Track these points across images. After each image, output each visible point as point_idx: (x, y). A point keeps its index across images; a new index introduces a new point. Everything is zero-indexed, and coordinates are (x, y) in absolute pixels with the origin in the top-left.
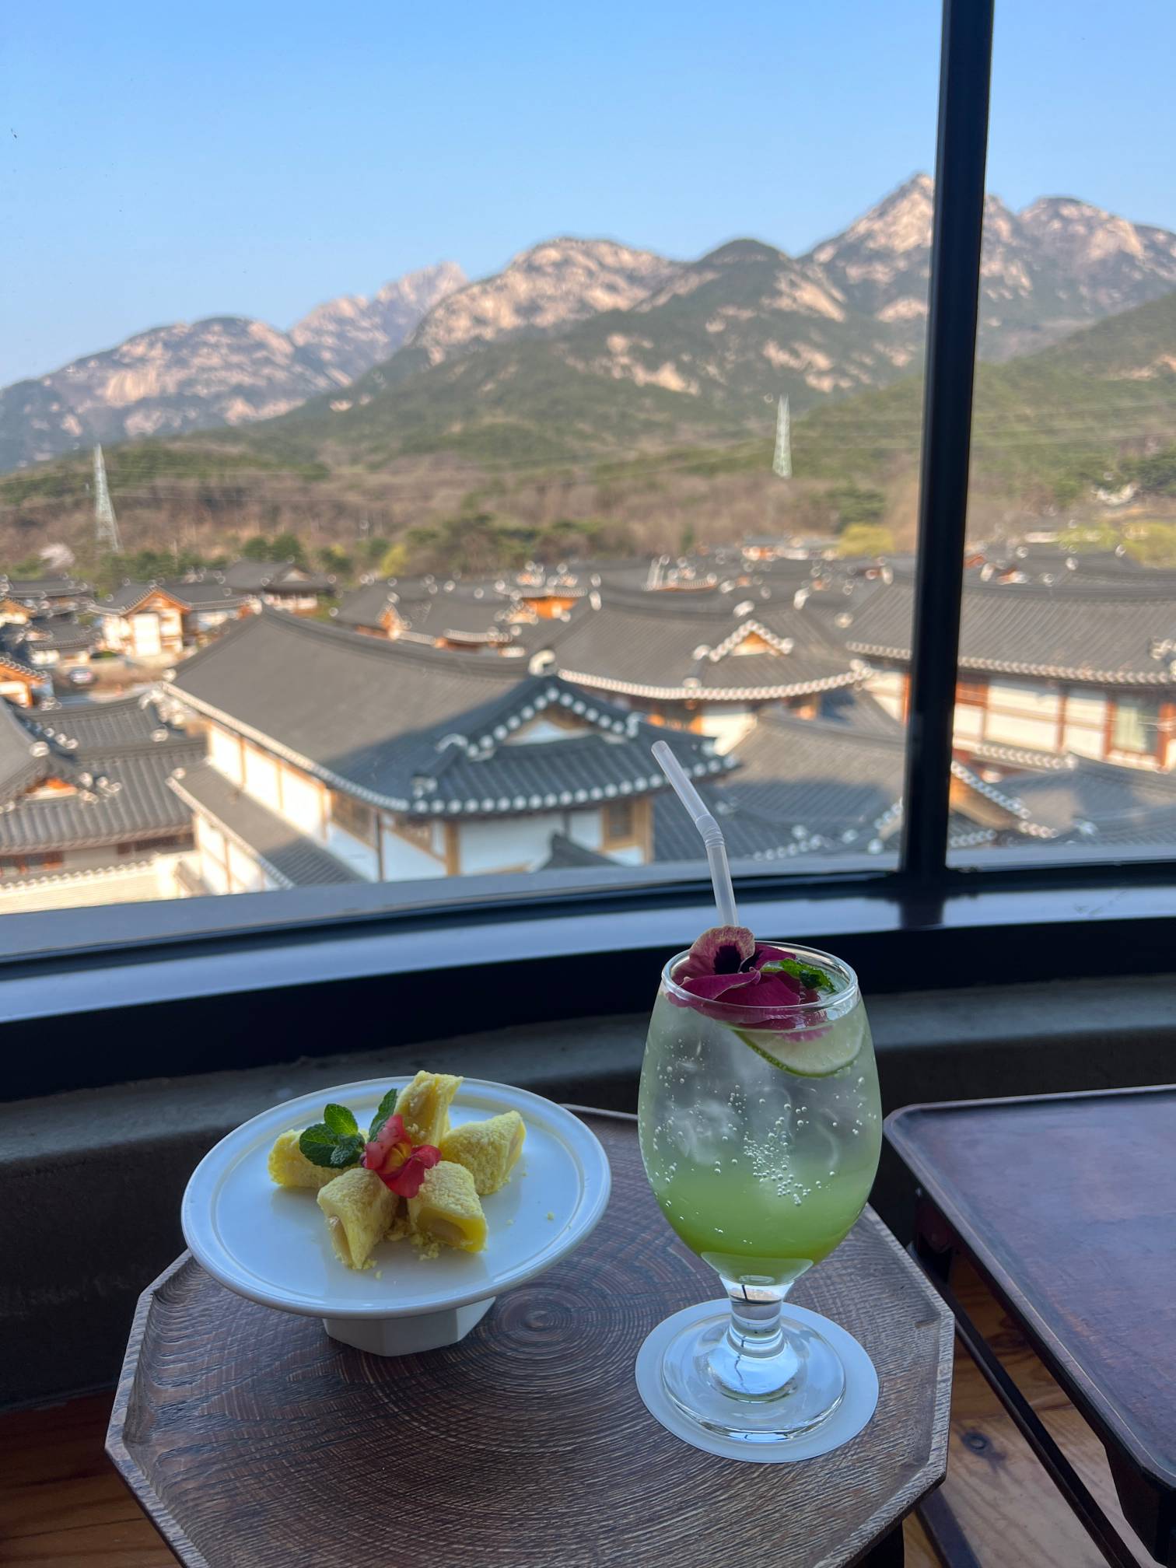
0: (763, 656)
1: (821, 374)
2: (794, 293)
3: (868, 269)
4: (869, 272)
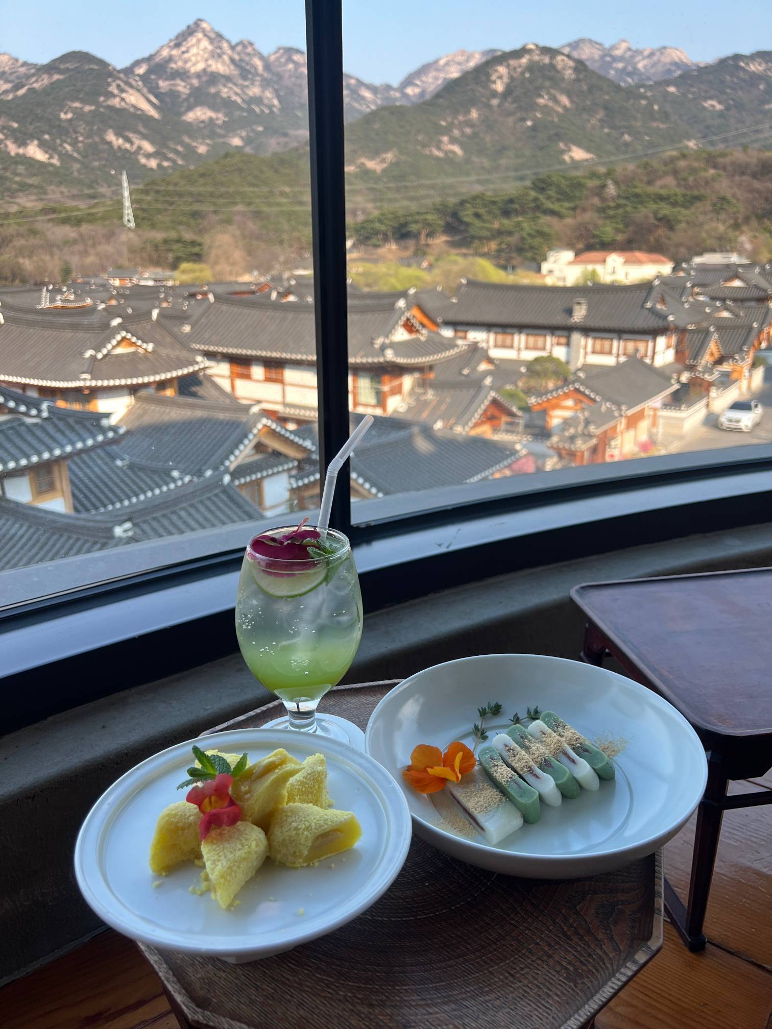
0: (134, 353)
1: (149, 156)
2: (124, 95)
3: (172, 82)
4: (174, 85)
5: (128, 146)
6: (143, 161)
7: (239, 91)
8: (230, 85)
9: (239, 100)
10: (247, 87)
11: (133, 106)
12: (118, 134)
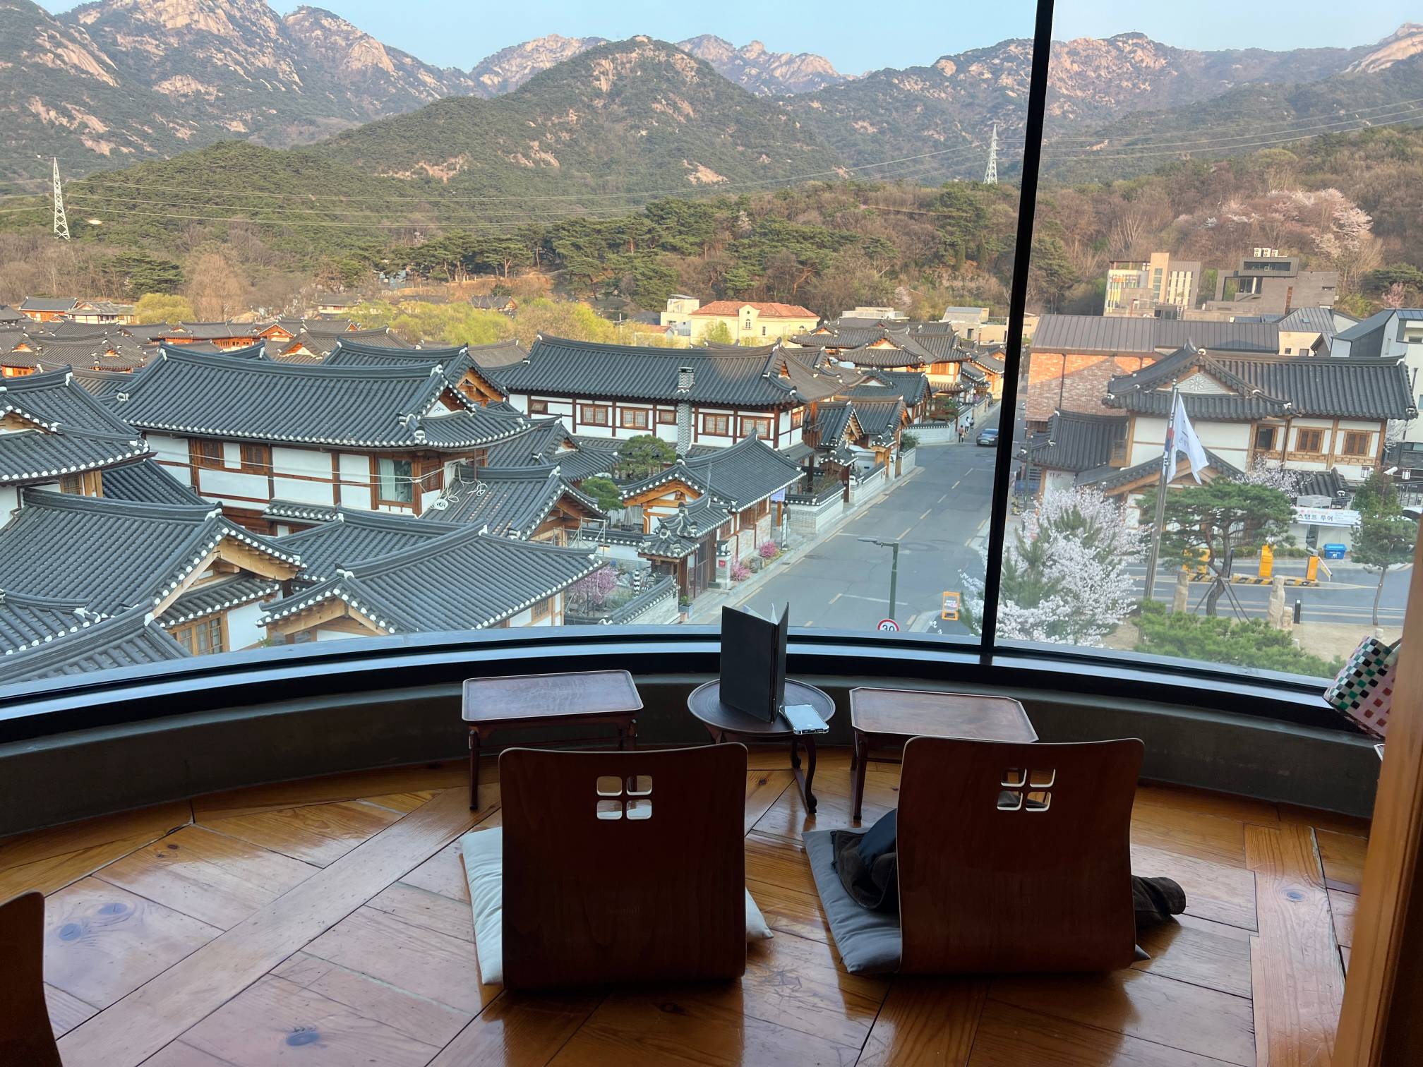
0: (27, 435)
1: (98, 137)
2: (60, 51)
3: (139, 39)
4: (141, 43)
5: (65, 121)
6: (89, 144)
7: (242, 59)
8: (227, 50)
9: (242, 72)
10: (253, 54)
11: (75, 67)
12: (48, 105)
